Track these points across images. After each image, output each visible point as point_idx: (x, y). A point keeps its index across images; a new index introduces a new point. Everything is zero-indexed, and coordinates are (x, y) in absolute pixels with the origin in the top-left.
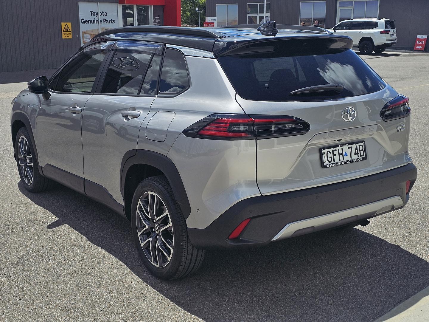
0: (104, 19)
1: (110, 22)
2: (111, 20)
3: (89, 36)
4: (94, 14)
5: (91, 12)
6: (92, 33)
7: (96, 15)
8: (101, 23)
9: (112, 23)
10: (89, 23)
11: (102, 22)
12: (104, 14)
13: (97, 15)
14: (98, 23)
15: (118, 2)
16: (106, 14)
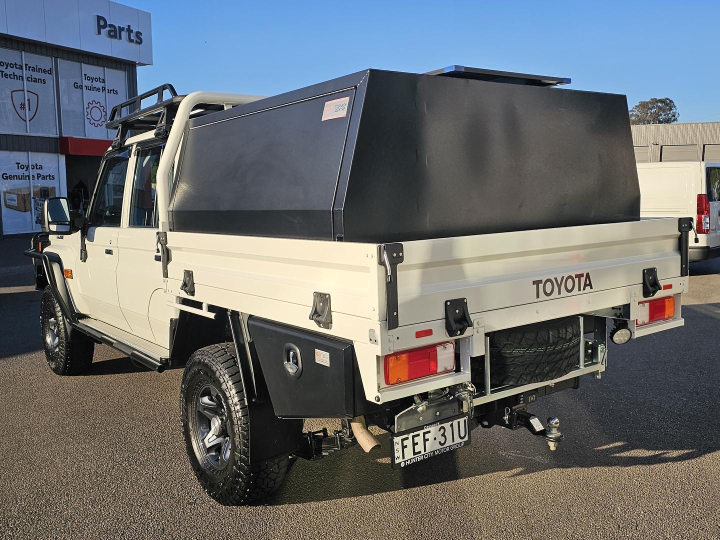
0: (38, 174)
1: (48, 177)
2: (50, 176)
3: (15, 197)
4: (22, 167)
5: (18, 164)
6: (20, 193)
7: (25, 169)
8: (33, 179)
9: (50, 179)
10: (14, 179)
11: (34, 177)
12: (38, 167)
13: (27, 168)
14: (29, 179)
15: (59, 151)
16: (41, 168)
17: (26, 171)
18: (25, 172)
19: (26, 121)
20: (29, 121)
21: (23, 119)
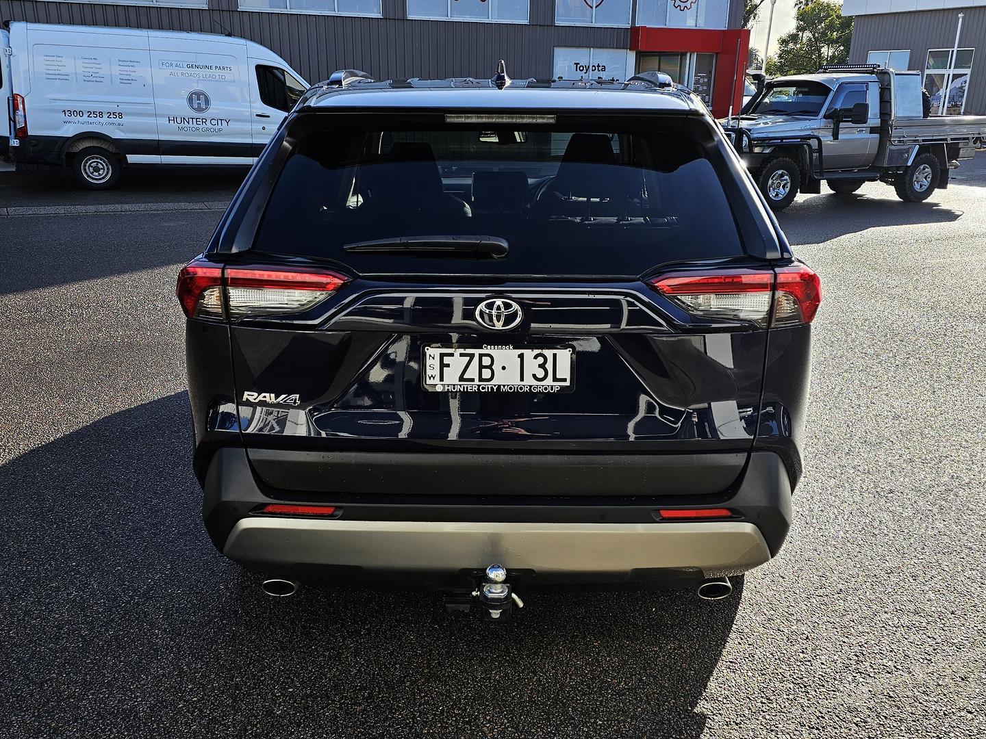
5: (577, 64)
7: (585, 70)
12: (600, 68)
15: (630, 47)
16: (604, 69)
17: (585, 73)
18: (584, 75)
19: (592, 8)
20: (596, 7)
21: (589, 6)
